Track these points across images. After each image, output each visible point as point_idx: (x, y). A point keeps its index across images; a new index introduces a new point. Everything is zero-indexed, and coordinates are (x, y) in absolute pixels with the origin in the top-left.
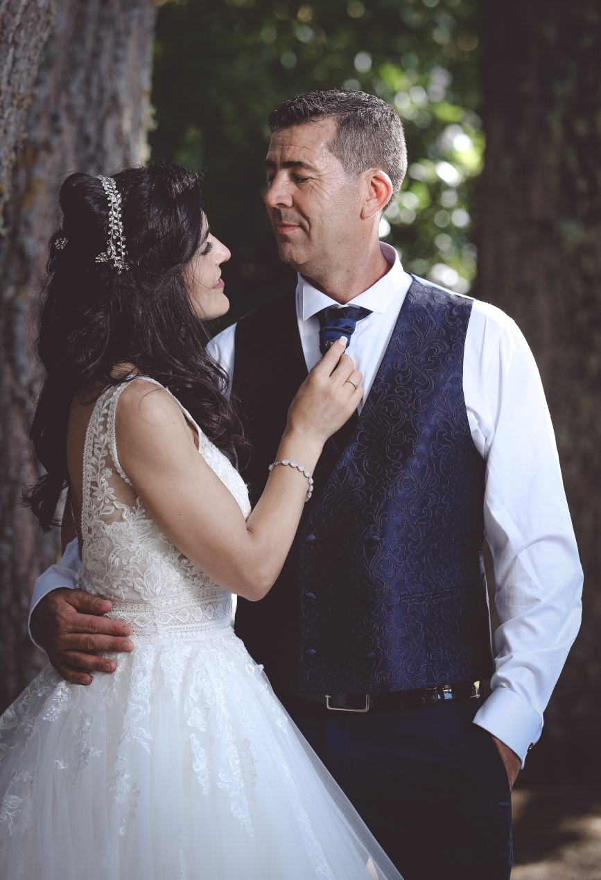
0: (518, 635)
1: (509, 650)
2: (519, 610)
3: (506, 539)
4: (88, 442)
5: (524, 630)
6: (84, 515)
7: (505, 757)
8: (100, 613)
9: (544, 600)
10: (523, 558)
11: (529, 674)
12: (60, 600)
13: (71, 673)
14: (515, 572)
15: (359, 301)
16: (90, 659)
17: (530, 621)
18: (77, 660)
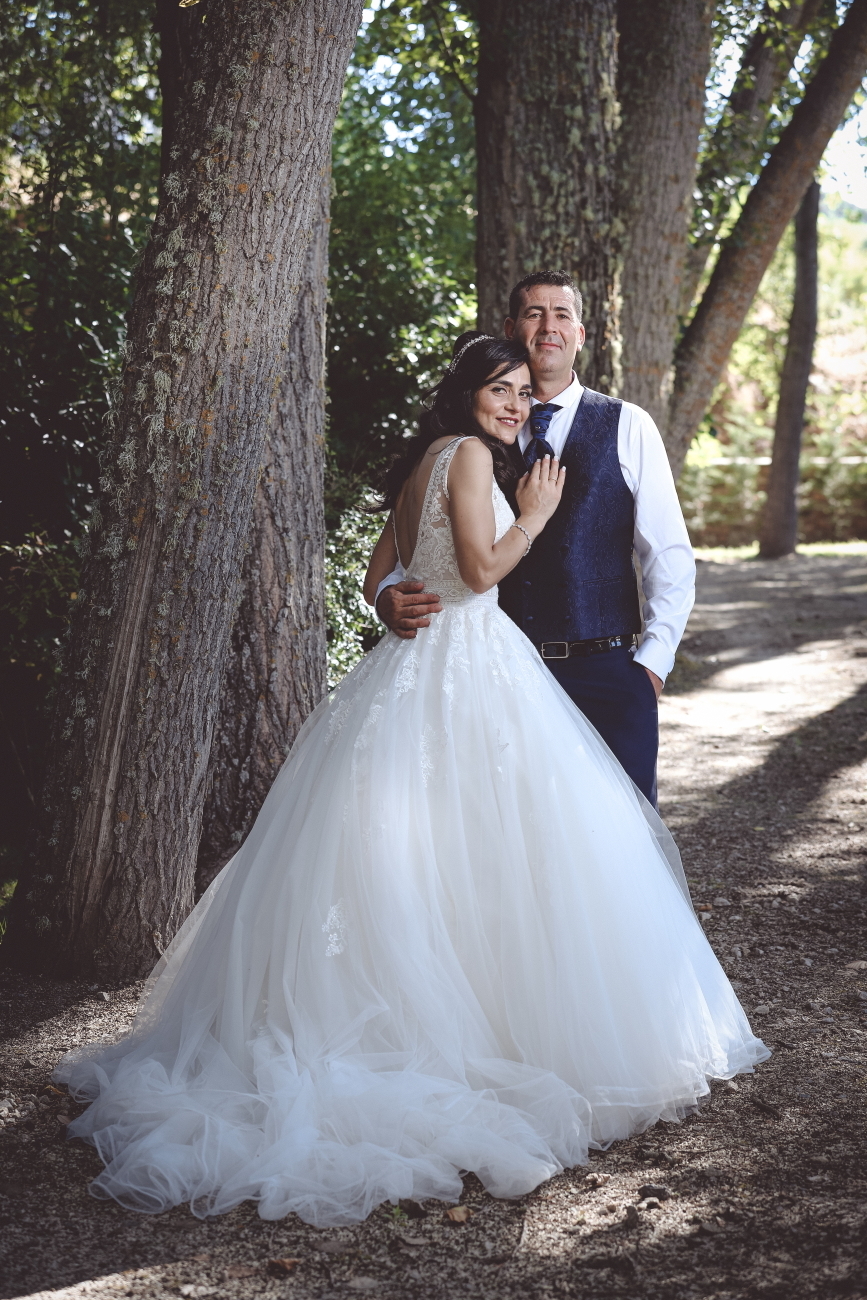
0: (659, 606)
1: (654, 615)
2: (658, 590)
3: (650, 548)
4: (433, 475)
5: (663, 603)
6: (421, 524)
7: (653, 681)
8: (418, 591)
9: (675, 584)
10: (660, 558)
11: (667, 630)
12: (392, 591)
13: (403, 633)
14: (656, 567)
15: (554, 401)
16: (413, 621)
17: (666, 597)
18: (405, 623)
